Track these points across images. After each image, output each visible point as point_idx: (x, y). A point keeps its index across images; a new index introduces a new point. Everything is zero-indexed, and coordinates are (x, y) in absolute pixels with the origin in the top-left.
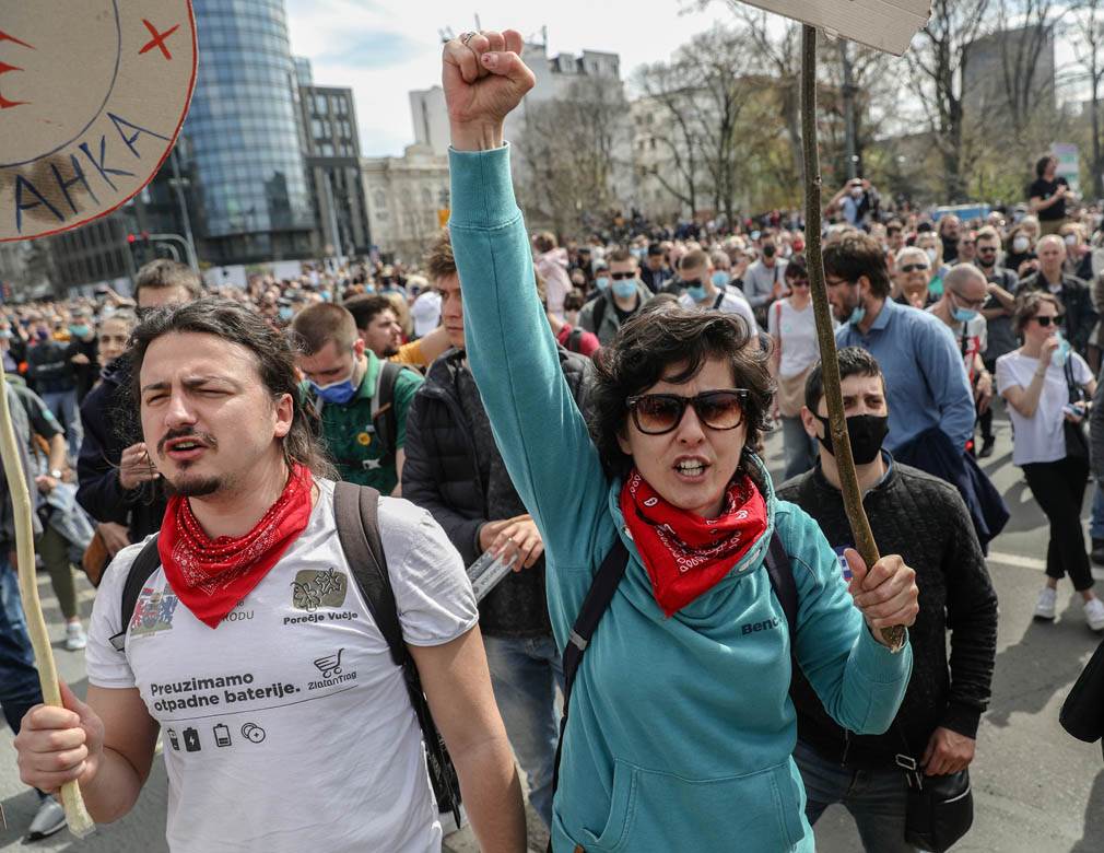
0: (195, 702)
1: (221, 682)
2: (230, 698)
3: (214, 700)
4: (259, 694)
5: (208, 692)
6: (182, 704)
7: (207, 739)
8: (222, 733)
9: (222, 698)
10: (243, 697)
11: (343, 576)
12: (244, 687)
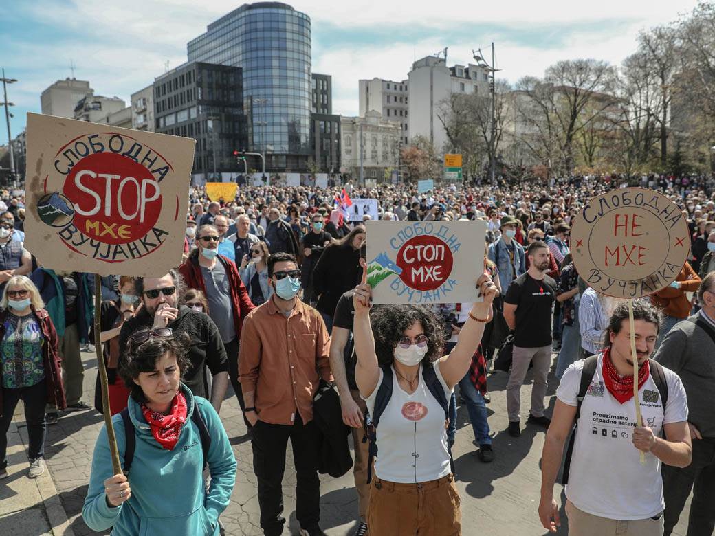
0: (608, 422)
1: (618, 418)
2: (620, 423)
3: (615, 423)
4: (629, 424)
5: (613, 420)
6: (604, 421)
7: (609, 434)
8: (614, 433)
9: (618, 422)
10: (623, 423)
11: (657, 393)
12: (625, 421)
